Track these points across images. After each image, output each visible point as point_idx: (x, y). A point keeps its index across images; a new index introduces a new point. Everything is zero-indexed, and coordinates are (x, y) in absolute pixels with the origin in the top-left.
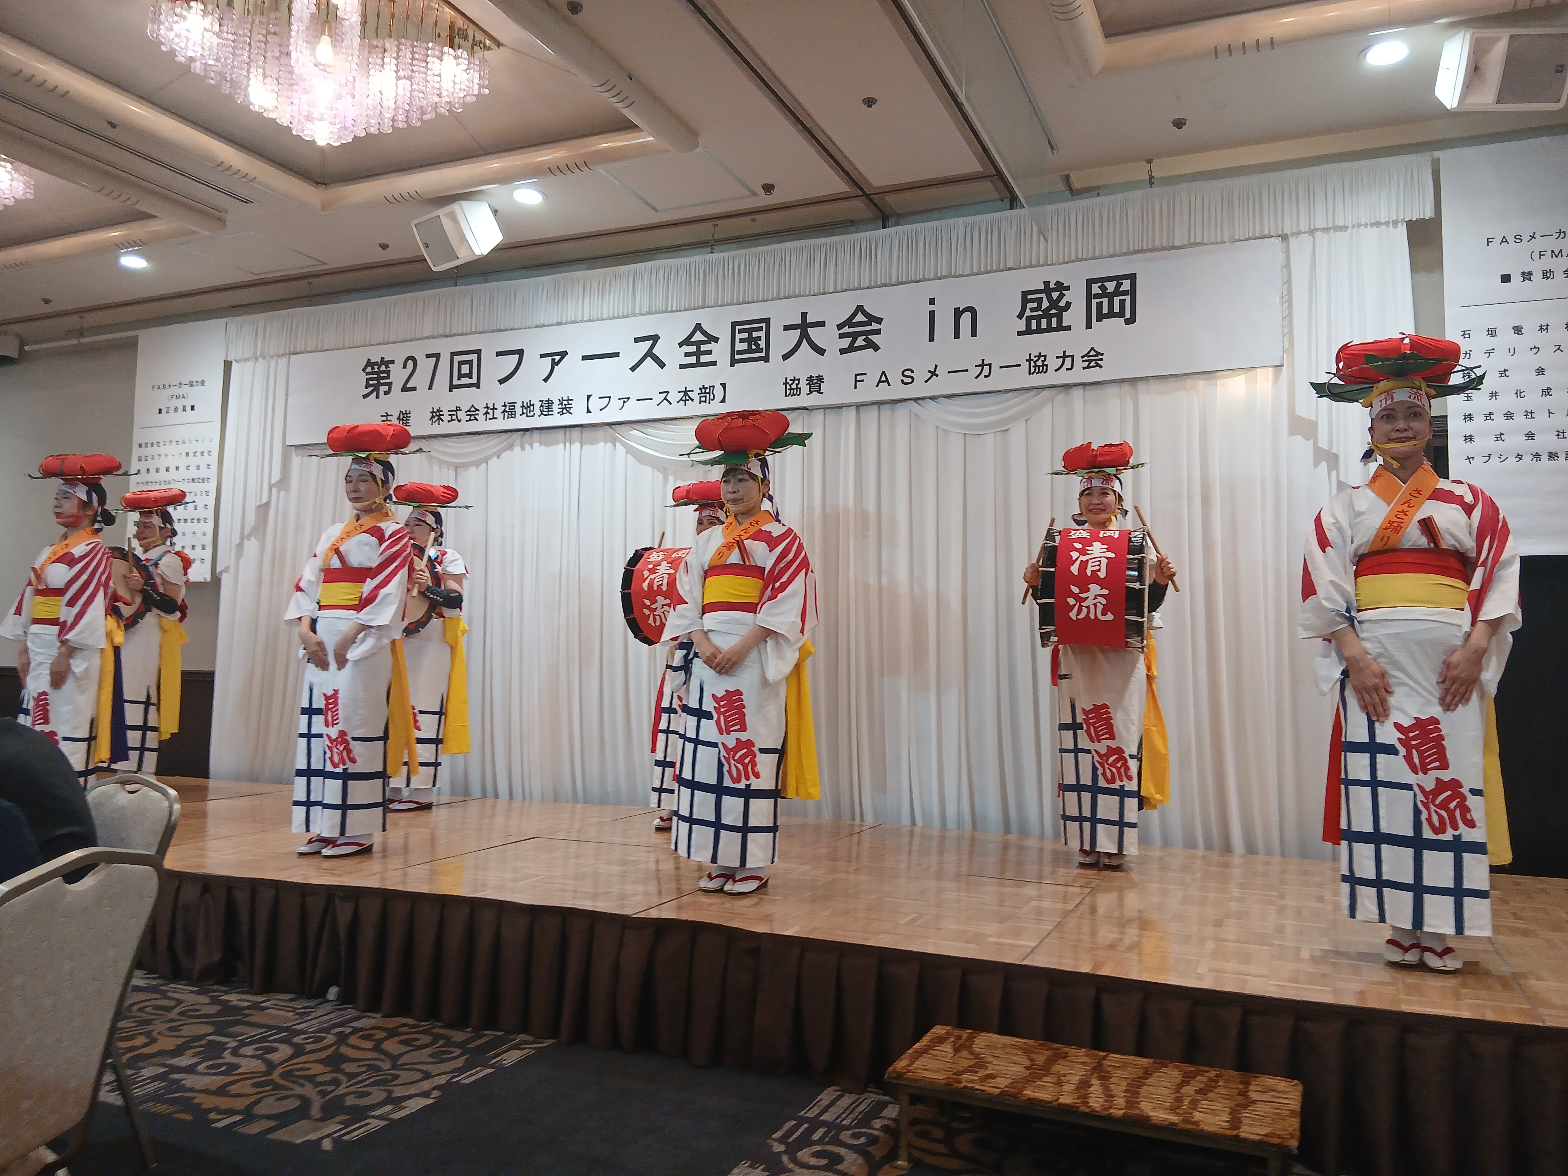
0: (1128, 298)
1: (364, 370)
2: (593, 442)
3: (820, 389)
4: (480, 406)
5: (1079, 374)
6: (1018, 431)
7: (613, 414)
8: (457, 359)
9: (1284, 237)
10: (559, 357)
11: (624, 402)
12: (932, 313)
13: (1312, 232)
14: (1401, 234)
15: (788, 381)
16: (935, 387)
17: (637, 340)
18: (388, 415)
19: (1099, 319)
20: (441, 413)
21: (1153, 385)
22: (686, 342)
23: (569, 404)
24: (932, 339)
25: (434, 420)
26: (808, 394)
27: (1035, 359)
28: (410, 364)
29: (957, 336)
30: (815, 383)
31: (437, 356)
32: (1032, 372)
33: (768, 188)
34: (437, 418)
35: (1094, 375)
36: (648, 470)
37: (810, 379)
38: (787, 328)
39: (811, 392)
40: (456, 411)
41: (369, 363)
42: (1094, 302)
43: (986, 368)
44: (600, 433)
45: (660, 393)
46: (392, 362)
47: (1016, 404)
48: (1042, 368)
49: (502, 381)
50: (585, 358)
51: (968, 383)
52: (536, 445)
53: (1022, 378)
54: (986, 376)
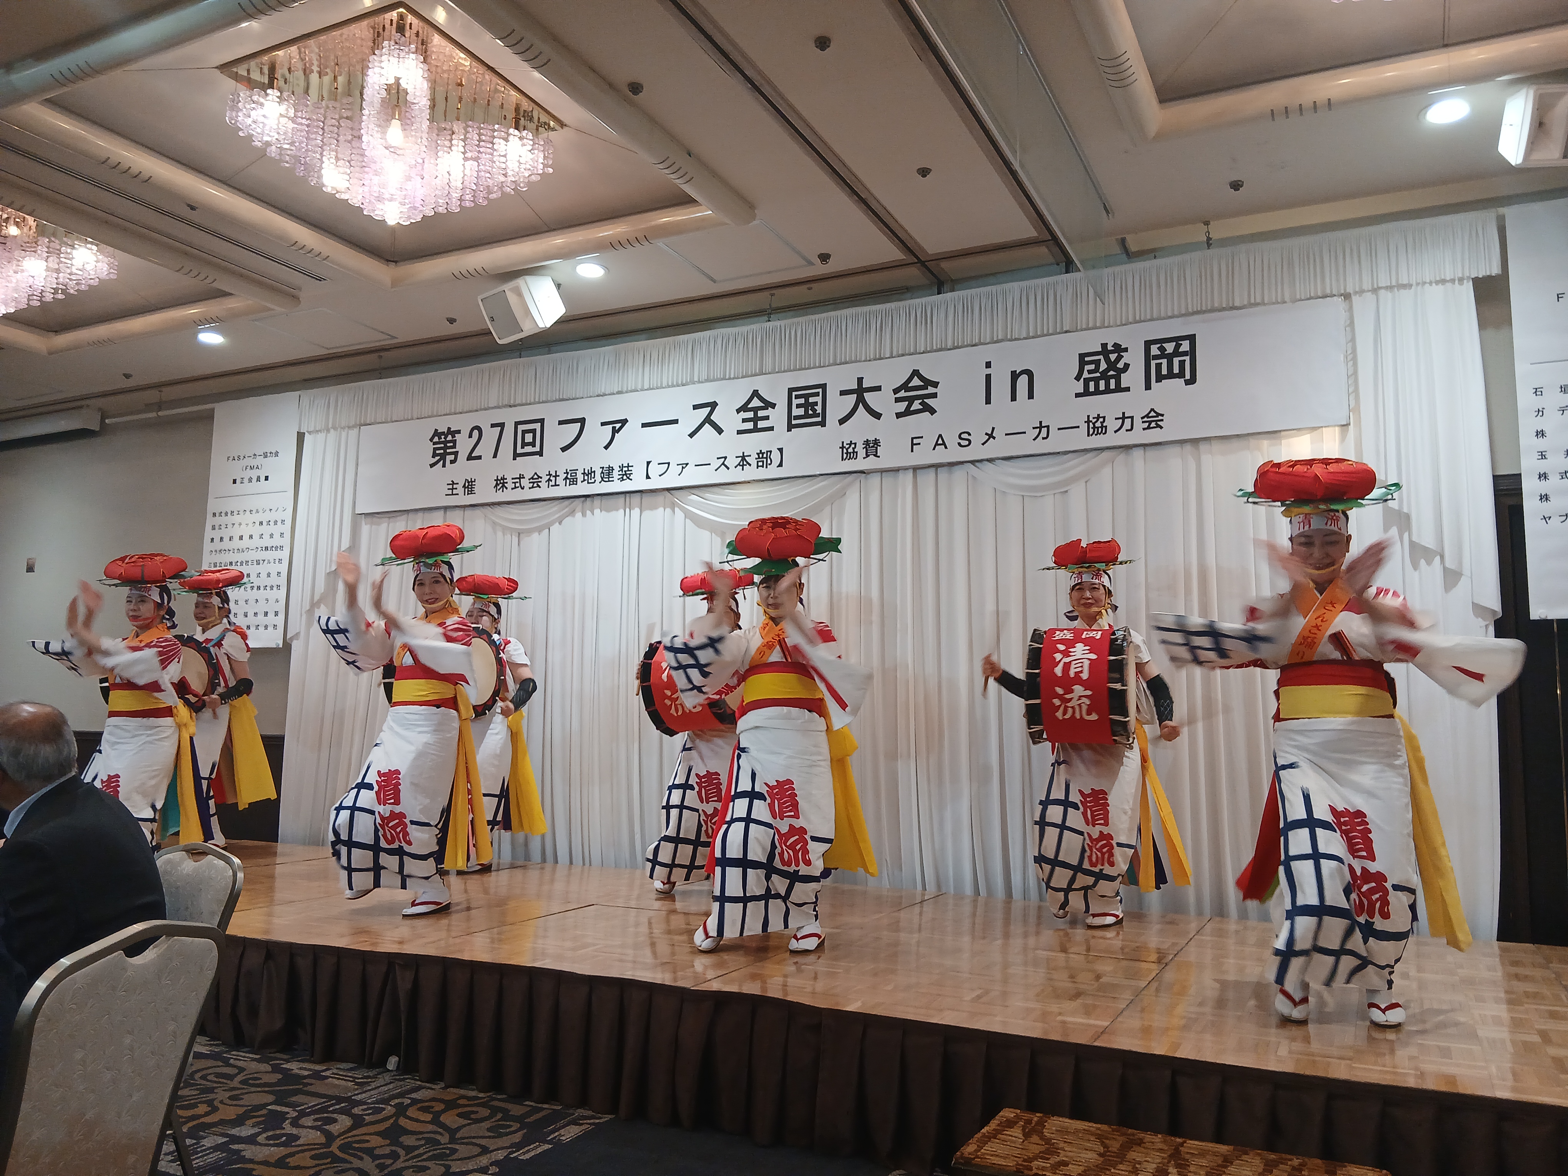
0: (1187, 359)
1: (431, 440)
2: (653, 508)
3: (876, 452)
4: (543, 474)
5: (1140, 435)
6: (1077, 492)
7: (672, 480)
8: (521, 428)
9: (1347, 296)
10: (620, 425)
11: (683, 468)
12: (988, 377)
13: (1375, 290)
14: (1467, 292)
15: (845, 445)
16: (993, 449)
17: (695, 407)
18: (453, 483)
19: (1158, 380)
20: (505, 481)
21: (1216, 446)
22: (744, 408)
23: (628, 470)
24: (988, 401)
25: (498, 487)
26: (864, 458)
27: (1094, 421)
28: (476, 433)
29: (1014, 398)
30: (872, 447)
31: (502, 425)
32: (1091, 433)
33: (824, 258)
34: (501, 485)
35: (1154, 436)
36: (707, 534)
37: (867, 443)
38: (843, 393)
39: (867, 456)
40: (520, 478)
41: (436, 433)
42: (1153, 363)
43: (1044, 430)
44: (660, 498)
45: (718, 458)
46: (459, 432)
47: (1076, 465)
48: (1103, 430)
49: (564, 449)
50: (644, 425)
51: (1026, 445)
52: (597, 511)
53: (1080, 439)
54: (1043, 438)
